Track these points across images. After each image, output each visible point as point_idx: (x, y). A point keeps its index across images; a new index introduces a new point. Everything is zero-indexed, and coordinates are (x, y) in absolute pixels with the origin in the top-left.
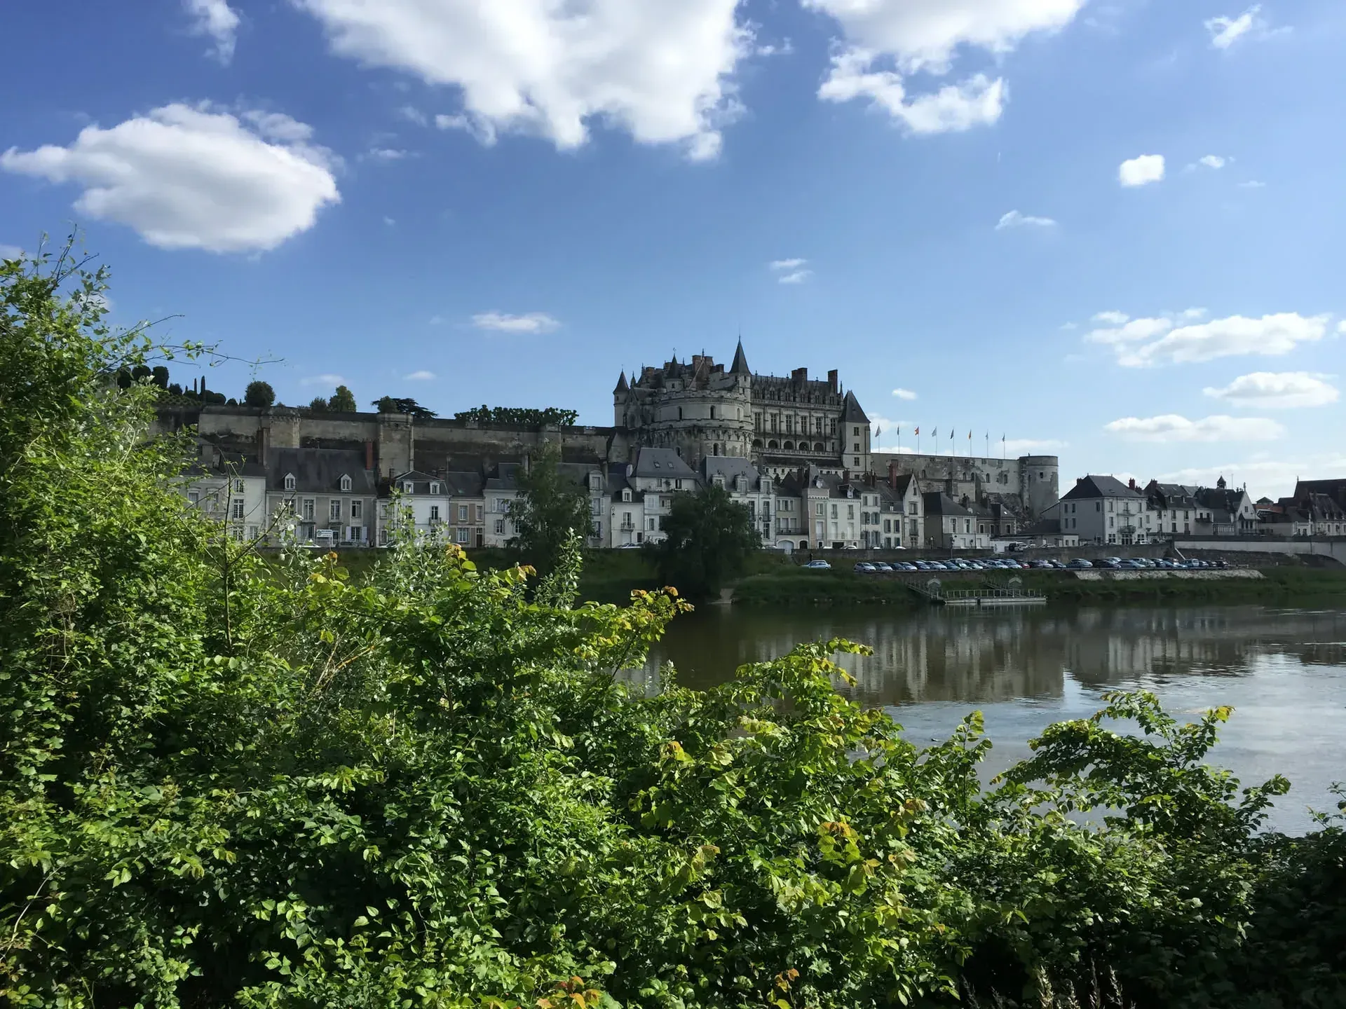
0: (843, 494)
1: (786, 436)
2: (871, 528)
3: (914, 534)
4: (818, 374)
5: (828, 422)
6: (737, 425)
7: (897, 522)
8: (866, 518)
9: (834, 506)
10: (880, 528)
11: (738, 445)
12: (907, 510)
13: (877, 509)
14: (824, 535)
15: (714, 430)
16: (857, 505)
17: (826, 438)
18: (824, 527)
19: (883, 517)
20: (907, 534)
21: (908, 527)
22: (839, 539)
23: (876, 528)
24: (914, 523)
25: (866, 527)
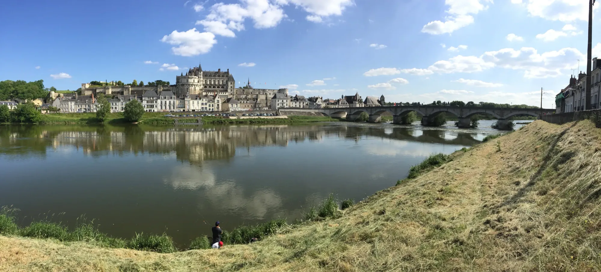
0: (196, 99)
1: (213, 85)
2: (204, 106)
3: (218, 108)
4: (224, 70)
5: (225, 81)
6: (192, 83)
7: (213, 105)
8: (203, 104)
9: (193, 102)
10: (207, 106)
11: (193, 88)
12: (216, 101)
13: (207, 102)
14: (189, 108)
15: (187, 84)
16: (200, 102)
17: (224, 85)
18: (189, 106)
19: (208, 104)
20: (216, 107)
21: (216, 106)
22: (194, 109)
23: (206, 106)
24: (218, 105)
25: (202, 106)
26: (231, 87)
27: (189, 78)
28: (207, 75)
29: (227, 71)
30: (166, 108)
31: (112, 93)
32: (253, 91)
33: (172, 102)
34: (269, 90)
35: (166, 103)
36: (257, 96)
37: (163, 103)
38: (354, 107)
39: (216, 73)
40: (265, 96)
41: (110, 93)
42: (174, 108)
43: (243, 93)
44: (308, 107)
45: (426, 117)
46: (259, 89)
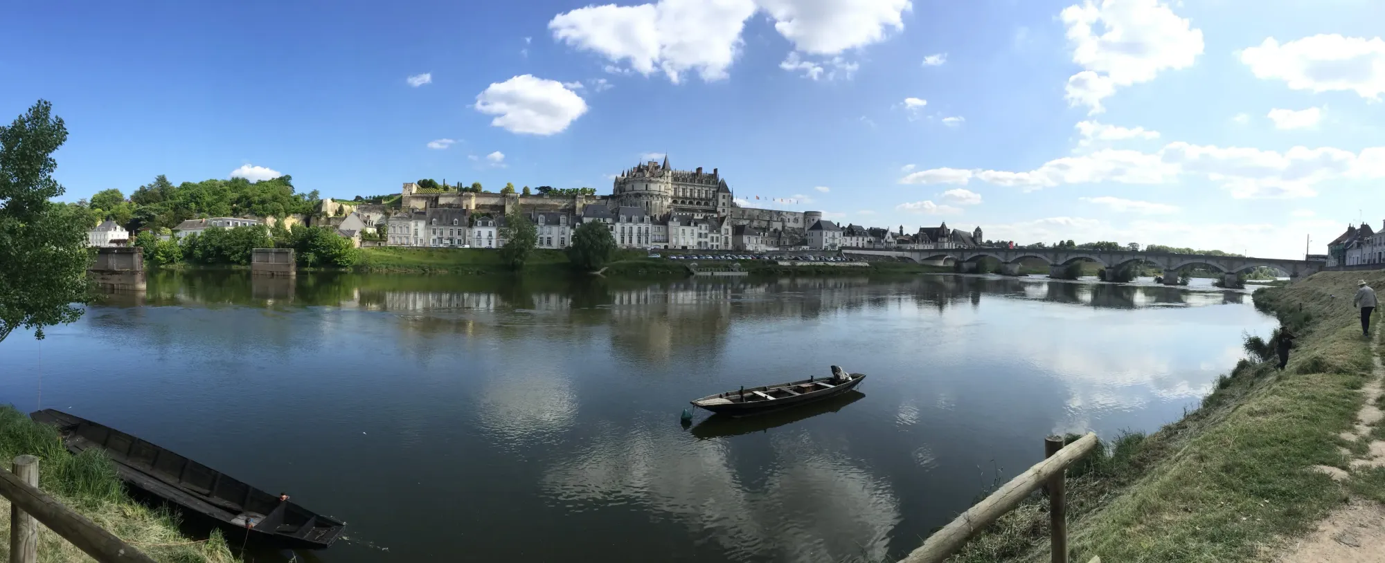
0: (689, 224)
1: (689, 199)
2: (703, 240)
3: (726, 243)
5: (711, 192)
6: (657, 193)
7: (717, 238)
8: (700, 236)
9: (683, 230)
10: (708, 240)
11: (658, 202)
12: (723, 232)
13: (707, 232)
14: (677, 242)
15: (646, 195)
16: (696, 230)
17: (710, 200)
18: (677, 238)
19: (710, 236)
20: (723, 243)
21: (723, 240)
22: (686, 245)
23: (706, 240)
24: (727, 238)
25: (700, 240)
26: (724, 204)
27: (650, 181)
28: (677, 178)
29: (713, 172)
30: (631, 241)
31: (478, 207)
32: (760, 214)
33: (643, 230)
34: (787, 213)
35: (631, 232)
36: (768, 225)
37: (627, 231)
38: (939, 248)
39: (693, 175)
40: (781, 224)
41: (473, 207)
42: (647, 242)
43: (743, 216)
44: (871, 246)
45: (1110, 268)
46: (771, 211)
